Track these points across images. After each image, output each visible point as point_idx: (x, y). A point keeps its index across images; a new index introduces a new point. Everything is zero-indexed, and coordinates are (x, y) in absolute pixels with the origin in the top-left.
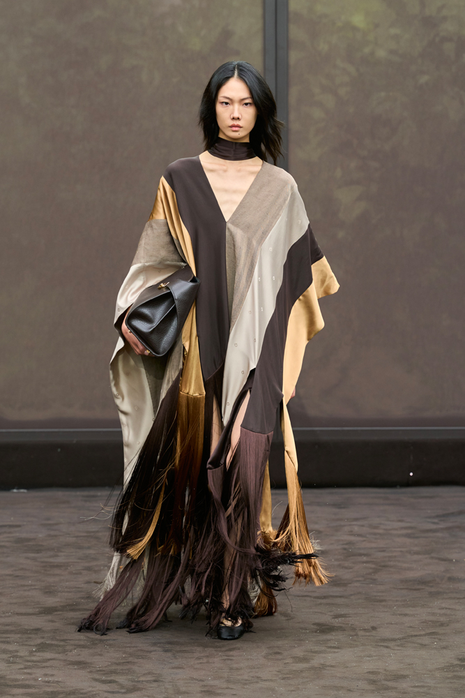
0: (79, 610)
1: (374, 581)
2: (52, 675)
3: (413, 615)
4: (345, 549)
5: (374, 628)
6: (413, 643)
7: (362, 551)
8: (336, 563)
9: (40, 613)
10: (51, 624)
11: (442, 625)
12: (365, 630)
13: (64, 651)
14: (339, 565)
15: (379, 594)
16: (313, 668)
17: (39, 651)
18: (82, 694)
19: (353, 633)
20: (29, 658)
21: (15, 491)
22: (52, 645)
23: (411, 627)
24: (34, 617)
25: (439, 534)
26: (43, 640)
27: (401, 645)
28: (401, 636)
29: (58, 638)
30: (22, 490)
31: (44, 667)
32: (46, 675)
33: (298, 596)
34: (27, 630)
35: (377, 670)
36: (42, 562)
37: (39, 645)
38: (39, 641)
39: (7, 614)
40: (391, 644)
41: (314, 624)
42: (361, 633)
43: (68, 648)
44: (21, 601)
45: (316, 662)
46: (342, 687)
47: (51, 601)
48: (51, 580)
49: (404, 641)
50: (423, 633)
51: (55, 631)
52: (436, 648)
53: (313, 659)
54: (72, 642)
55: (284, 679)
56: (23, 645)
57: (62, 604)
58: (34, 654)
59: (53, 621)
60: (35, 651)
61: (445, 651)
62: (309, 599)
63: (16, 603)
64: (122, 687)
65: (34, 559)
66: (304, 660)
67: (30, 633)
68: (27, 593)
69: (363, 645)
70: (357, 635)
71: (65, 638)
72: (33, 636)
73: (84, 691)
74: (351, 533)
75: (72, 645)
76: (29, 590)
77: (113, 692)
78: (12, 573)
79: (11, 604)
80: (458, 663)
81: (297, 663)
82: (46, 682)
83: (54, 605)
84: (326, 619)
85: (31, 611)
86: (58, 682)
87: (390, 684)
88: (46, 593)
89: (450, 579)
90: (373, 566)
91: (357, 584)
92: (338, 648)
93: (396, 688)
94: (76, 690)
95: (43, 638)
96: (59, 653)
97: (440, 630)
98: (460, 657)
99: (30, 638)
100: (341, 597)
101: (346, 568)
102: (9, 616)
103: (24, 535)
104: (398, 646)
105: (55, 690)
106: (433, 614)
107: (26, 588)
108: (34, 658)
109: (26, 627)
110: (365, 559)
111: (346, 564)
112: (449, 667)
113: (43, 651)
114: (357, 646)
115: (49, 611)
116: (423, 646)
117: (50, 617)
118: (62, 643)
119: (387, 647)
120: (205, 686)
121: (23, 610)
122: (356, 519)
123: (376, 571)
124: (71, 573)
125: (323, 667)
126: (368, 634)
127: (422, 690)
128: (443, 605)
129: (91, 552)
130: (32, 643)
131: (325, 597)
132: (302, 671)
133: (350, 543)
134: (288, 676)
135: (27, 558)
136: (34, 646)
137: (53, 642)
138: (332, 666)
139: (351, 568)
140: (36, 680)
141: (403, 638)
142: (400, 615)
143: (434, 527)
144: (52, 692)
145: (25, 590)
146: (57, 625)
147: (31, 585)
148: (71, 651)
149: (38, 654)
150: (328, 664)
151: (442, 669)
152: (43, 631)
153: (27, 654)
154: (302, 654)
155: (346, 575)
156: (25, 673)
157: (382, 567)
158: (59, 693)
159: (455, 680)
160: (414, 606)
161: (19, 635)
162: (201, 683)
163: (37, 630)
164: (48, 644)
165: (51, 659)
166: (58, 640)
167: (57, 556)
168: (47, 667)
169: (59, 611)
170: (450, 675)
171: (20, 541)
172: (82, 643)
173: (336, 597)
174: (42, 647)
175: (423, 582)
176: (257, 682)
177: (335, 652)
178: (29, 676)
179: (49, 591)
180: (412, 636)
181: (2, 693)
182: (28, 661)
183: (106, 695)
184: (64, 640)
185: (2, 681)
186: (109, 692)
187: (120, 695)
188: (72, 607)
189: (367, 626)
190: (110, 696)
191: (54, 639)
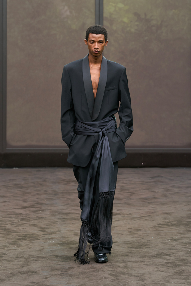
0: (34, 207)
1: (130, 199)
2: (25, 229)
3: (143, 210)
4: (121, 188)
5: (130, 214)
6: (143, 219)
7: (126, 189)
9: (22, 208)
11: (152, 213)
12: (127, 215)
13: (29, 221)
15: (132, 203)
18: (35, 235)
19: (123, 216)
20: (18, 223)
21: (14, 168)
22: (25, 219)
23: (142, 214)
25: (152, 183)
27: (139, 220)
28: (139, 216)
29: (27, 216)
30: (17, 168)
31: (23, 226)
32: (23, 229)
35: (131, 228)
36: (23, 192)
37: (21, 219)
38: (21, 217)
40: (136, 219)
42: (126, 216)
43: (30, 220)
44: (16, 204)
46: (120, 233)
47: (25, 204)
48: (25, 197)
49: (140, 218)
50: (146, 215)
51: (27, 214)
52: (150, 221)
54: (32, 218)
56: (16, 219)
57: (29, 205)
59: (26, 211)
60: (20, 221)
61: (153, 221)
63: (14, 205)
64: (48, 233)
65: (20, 191)
67: (18, 215)
69: (127, 219)
70: (125, 216)
71: (30, 216)
72: (19, 216)
73: (36, 234)
74: (123, 183)
77: (45, 235)
78: (13, 195)
79: (12, 205)
80: (158, 225)
82: (23, 231)
85: (19, 207)
86: (27, 231)
87: (135, 232)
89: (155, 198)
90: (130, 194)
91: (125, 200)
92: (119, 220)
93: (137, 234)
95: (23, 216)
97: (152, 215)
98: (158, 223)
100: (120, 204)
102: (12, 209)
103: (17, 183)
104: (138, 220)
105: (26, 234)
106: (150, 209)
108: (20, 223)
109: (17, 213)
110: (127, 191)
111: (121, 193)
112: (155, 227)
113: (22, 221)
114: (125, 220)
115: (25, 208)
116: (146, 220)
118: (29, 218)
119: (134, 220)
120: (75, 233)
121: (16, 207)
122: (125, 178)
123: (131, 195)
124: (32, 195)
126: (128, 216)
127: (146, 234)
128: (153, 206)
130: (19, 218)
133: (123, 186)
135: (18, 190)
138: (116, 227)
139: (123, 194)
140: (20, 230)
141: (140, 217)
142: (139, 210)
143: (150, 181)
144: (25, 234)
145: (17, 201)
146: (27, 212)
147: (19, 199)
148: (31, 221)
149: (21, 222)
150: (115, 226)
151: (152, 227)
152: (23, 214)
153: (17, 221)
157: (132, 194)
158: (27, 235)
159: (156, 231)
160: (144, 207)
161: (15, 216)
163: (21, 214)
165: (25, 224)
166: (27, 217)
167: (27, 190)
168: (24, 226)
170: (155, 229)
171: (16, 185)
172: (35, 218)
174: (22, 220)
175: (146, 199)
177: (117, 222)
178: (18, 229)
179: (25, 201)
180: (143, 217)
181: (9, 235)
182: (18, 224)
183: (43, 235)
184: (29, 217)
185: (9, 230)
186: (44, 234)
187: (47, 236)
188: (32, 206)
189: (128, 213)
190: (44, 236)
191: (26, 217)
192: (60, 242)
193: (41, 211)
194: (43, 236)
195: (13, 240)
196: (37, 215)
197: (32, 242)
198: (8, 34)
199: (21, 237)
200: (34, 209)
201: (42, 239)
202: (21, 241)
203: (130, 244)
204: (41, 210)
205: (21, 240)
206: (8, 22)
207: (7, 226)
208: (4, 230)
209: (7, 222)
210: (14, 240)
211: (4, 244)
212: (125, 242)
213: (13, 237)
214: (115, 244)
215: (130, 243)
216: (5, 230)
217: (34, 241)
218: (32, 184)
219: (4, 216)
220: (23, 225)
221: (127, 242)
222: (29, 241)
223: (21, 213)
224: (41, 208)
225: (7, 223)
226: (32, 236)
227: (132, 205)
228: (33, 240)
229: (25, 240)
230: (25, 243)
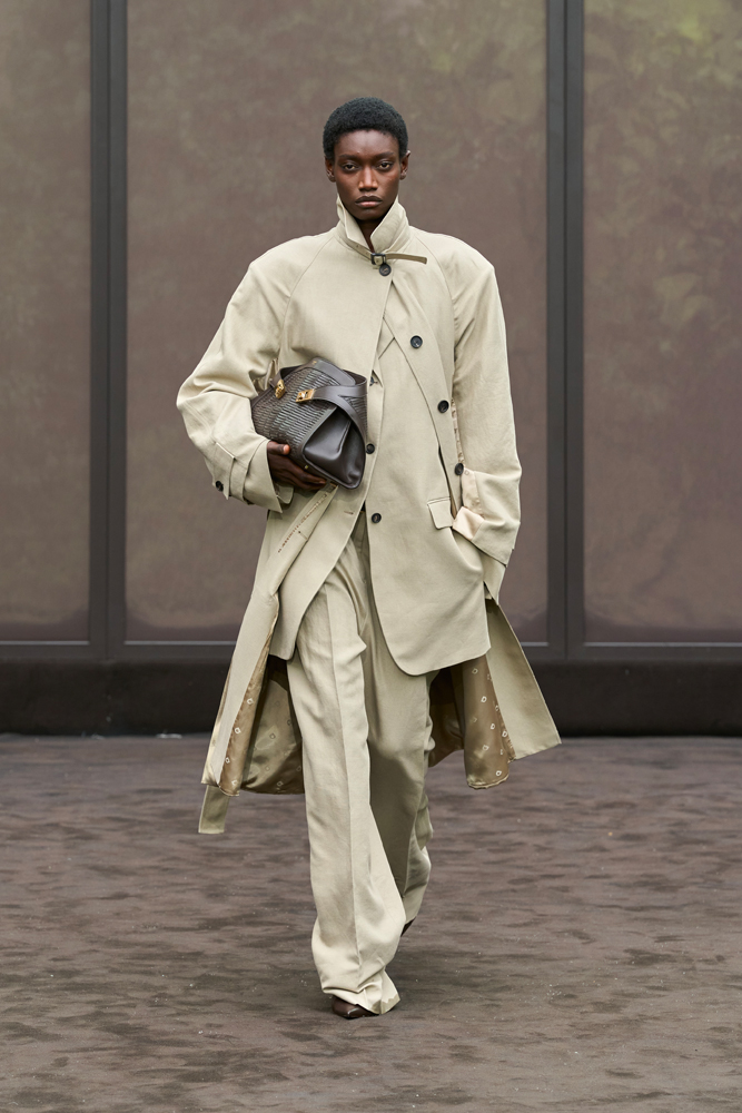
0: (261, 923)
1: (719, 884)
2: (219, 1026)
4: (672, 833)
5: (720, 959)
7: (699, 837)
8: (660, 854)
9: (201, 928)
10: (217, 945)
12: (706, 961)
13: (238, 989)
14: (664, 859)
15: (727, 905)
16: (627, 1021)
17: (199, 988)
18: (270, 1056)
19: (688, 967)
20: (184, 999)
21: (163, 736)
22: (219, 978)
24: (192, 934)
26: (204, 971)
29: (228, 967)
30: (174, 736)
31: (207, 1013)
32: (210, 1026)
33: (601, 906)
34: (181, 954)
35: (726, 1026)
36: (204, 848)
37: (199, 978)
38: (200, 972)
39: (150, 929)
41: (626, 951)
42: (700, 966)
43: (243, 983)
44: (172, 908)
45: (630, 1011)
46: (672, 1052)
47: (218, 910)
48: (218, 875)
51: (223, 956)
53: (625, 1007)
54: (250, 974)
55: (580, 1037)
56: (174, 978)
57: (234, 914)
58: (191, 991)
59: (220, 941)
60: (194, 988)
62: (617, 910)
63: (164, 912)
64: (328, 1046)
66: (612, 1007)
67: (185, 960)
68: (180, 896)
69: (704, 984)
70: (693, 969)
71: (239, 967)
72: (189, 963)
73: (268, 1052)
74: (682, 808)
75: (250, 979)
76: (184, 892)
77: (314, 1055)
78: (157, 864)
79: (156, 912)
81: (601, 1012)
82: (210, 1037)
83: (221, 916)
84: (647, 943)
85: (186, 924)
86: (228, 1037)
88: (210, 896)
90: (717, 860)
91: (693, 888)
92: (664, 989)
94: (257, 1050)
95: (205, 967)
96: (231, 991)
99: (184, 966)
100: (667, 908)
101: (675, 862)
102: (154, 932)
103: (177, 806)
105: (224, 1050)
107: (179, 888)
108: (192, 999)
109: (180, 950)
110: (704, 848)
111: (677, 856)
113: (204, 988)
114: (694, 986)
115: (214, 924)
117: (215, 934)
118: (234, 976)
120: (456, 1047)
121: (175, 922)
122: (690, 786)
123: (722, 868)
124: (249, 866)
125: (642, 1018)
126: (711, 967)
129: (278, 832)
130: (188, 975)
131: (642, 909)
132: (608, 1026)
133: (681, 823)
134: (587, 1033)
135: (181, 841)
136: (190, 979)
137: (221, 974)
138: (655, 1018)
139: (683, 862)
140: (194, 1033)
144: (219, 1053)
145: (178, 892)
146: (227, 947)
147: (188, 884)
148: (248, 989)
149: (198, 992)
150: (649, 1014)
152: (206, 957)
153: (180, 991)
154: (608, 998)
155: (673, 873)
156: (178, 1023)
157: (731, 861)
158: (230, 1055)
161: (168, 963)
162: (452, 1043)
163: (197, 955)
164: (214, 978)
165: (218, 1001)
166: (228, 971)
167: (228, 839)
168: (212, 1013)
169: (230, 924)
171: (171, 814)
172: (266, 976)
173: (660, 908)
174: (204, 981)
176: (539, 1042)
177: (660, 996)
178: (183, 1028)
179: (215, 893)
181: (143, 1054)
182: (182, 1003)
183: (303, 1058)
184: (237, 971)
185: (143, 1034)
186: (307, 1054)
187: (324, 1060)
188: (250, 919)
189: (710, 955)
190: (309, 1060)
191: (223, 968)
192: (386, 1093)
193: (291, 939)
194: (303, 1064)
195: (159, 1082)
196: (273, 959)
197: (252, 1092)
198: (132, 99)
199: (201, 1068)
200: (258, 931)
201: (301, 1077)
202: (204, 1085)
203: (725, 1102)
204: (292, 935)
205: (200, 1081)
206: (131, 43)
207: (132, 1012)
208: (118, 1033)
209: (130, 995)
210: (167, 1081)
211: (120, 1101)
212: (699, 1093)
213: (164, 1066)
214: (652, 1101)
215: (723, 1099)
216: (122, 1031)
217: (261, 1088)
218: (250, 813)
219: (115, 966)
220: (207, 1009)
221: (708, 1092)
222: (236, 1088)
223: (198, 949)
224: (292, 927)
225: (133, 999)
226: (250, 1060)
227: (731, 916)
228: (257, 1081)
229: (218, 1079)
230: (218, 1096)
